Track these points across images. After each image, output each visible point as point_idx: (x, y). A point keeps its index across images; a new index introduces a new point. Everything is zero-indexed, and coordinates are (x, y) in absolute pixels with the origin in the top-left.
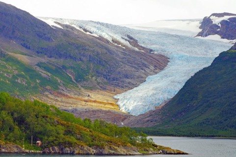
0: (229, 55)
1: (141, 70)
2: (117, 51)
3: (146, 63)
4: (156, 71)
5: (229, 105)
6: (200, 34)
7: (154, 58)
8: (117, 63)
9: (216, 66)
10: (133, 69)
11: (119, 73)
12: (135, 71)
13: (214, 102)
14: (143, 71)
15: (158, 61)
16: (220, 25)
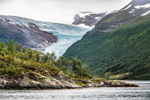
0: (92, 33)
1: (41, 43)
2: (27, 32)
3: (44, 39)
4: (49, 44)
5: (93, 62)
6: (74, 23)
7: (48, 37)
8: (27, 39)
9: (84, 39)
10: (36, 43)
11: (28, 45)
12: (37, 44)
13: (84, 60)
14: (42, 44)
15: (50, 38)
16: (84, 18)
